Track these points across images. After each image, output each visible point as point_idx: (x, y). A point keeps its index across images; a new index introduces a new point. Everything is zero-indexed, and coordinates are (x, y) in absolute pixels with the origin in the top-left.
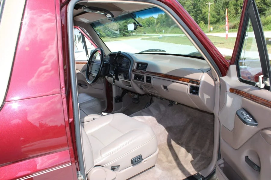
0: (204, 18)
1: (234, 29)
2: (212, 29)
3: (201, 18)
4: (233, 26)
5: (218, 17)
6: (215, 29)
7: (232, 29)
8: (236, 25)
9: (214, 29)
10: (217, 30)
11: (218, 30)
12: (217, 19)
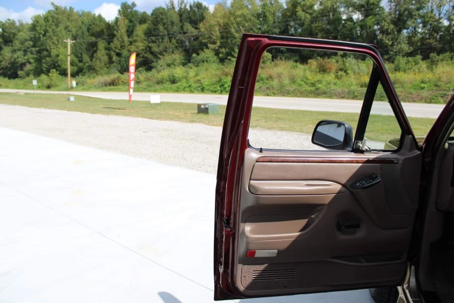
0: (54, 65)
1: (112, 87)
2: (74, 83)
3: (49, 64)
4: (110, 82)
5: (81, 64)
6: (79, 85)
7: (110, 86)
8: (115, 81)
9: (77, 84)
10: (82, 87)
11: (85, 87)
12: (78, 68)
